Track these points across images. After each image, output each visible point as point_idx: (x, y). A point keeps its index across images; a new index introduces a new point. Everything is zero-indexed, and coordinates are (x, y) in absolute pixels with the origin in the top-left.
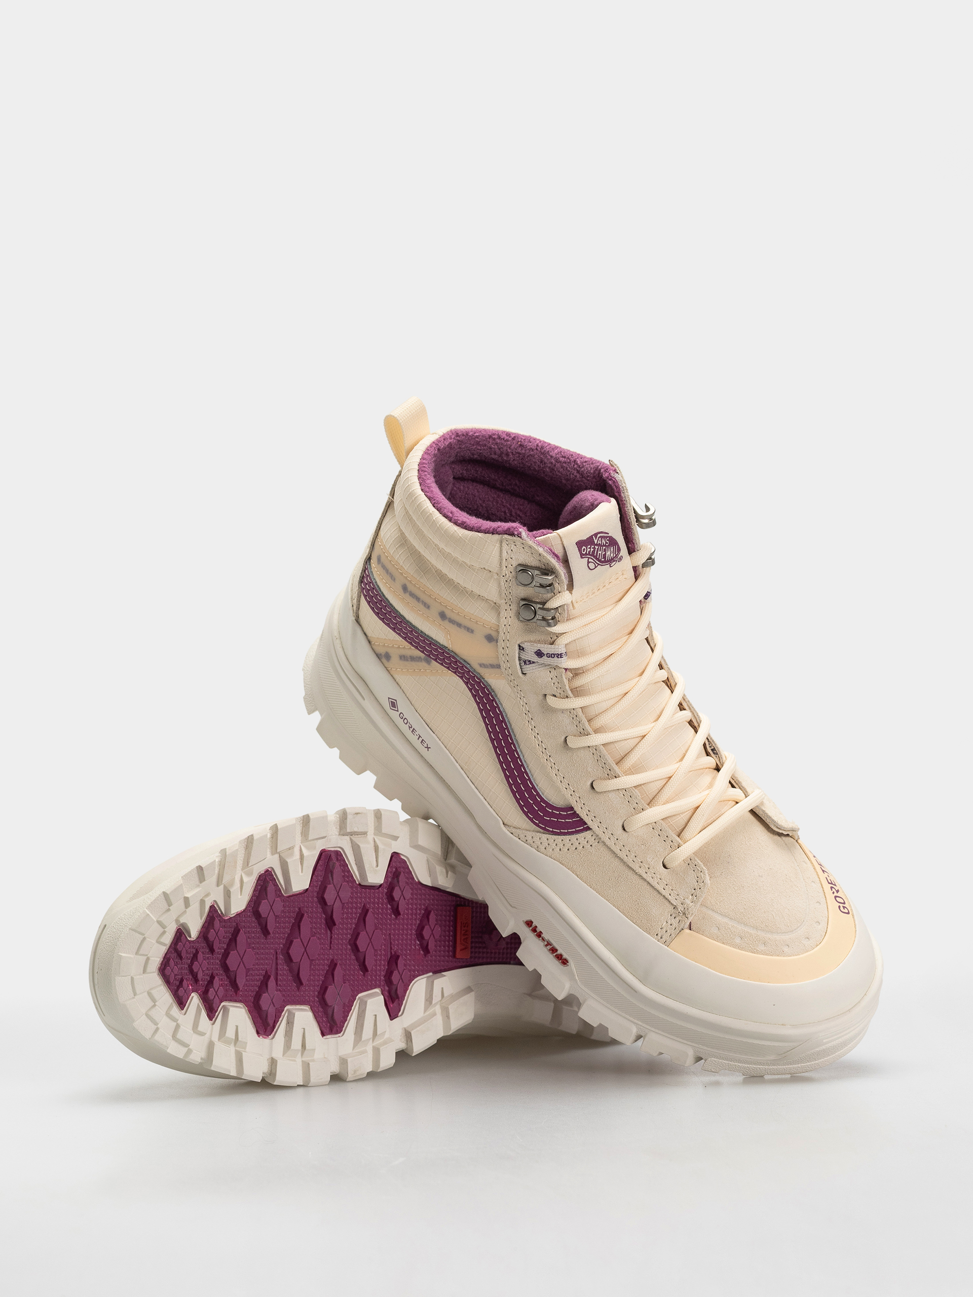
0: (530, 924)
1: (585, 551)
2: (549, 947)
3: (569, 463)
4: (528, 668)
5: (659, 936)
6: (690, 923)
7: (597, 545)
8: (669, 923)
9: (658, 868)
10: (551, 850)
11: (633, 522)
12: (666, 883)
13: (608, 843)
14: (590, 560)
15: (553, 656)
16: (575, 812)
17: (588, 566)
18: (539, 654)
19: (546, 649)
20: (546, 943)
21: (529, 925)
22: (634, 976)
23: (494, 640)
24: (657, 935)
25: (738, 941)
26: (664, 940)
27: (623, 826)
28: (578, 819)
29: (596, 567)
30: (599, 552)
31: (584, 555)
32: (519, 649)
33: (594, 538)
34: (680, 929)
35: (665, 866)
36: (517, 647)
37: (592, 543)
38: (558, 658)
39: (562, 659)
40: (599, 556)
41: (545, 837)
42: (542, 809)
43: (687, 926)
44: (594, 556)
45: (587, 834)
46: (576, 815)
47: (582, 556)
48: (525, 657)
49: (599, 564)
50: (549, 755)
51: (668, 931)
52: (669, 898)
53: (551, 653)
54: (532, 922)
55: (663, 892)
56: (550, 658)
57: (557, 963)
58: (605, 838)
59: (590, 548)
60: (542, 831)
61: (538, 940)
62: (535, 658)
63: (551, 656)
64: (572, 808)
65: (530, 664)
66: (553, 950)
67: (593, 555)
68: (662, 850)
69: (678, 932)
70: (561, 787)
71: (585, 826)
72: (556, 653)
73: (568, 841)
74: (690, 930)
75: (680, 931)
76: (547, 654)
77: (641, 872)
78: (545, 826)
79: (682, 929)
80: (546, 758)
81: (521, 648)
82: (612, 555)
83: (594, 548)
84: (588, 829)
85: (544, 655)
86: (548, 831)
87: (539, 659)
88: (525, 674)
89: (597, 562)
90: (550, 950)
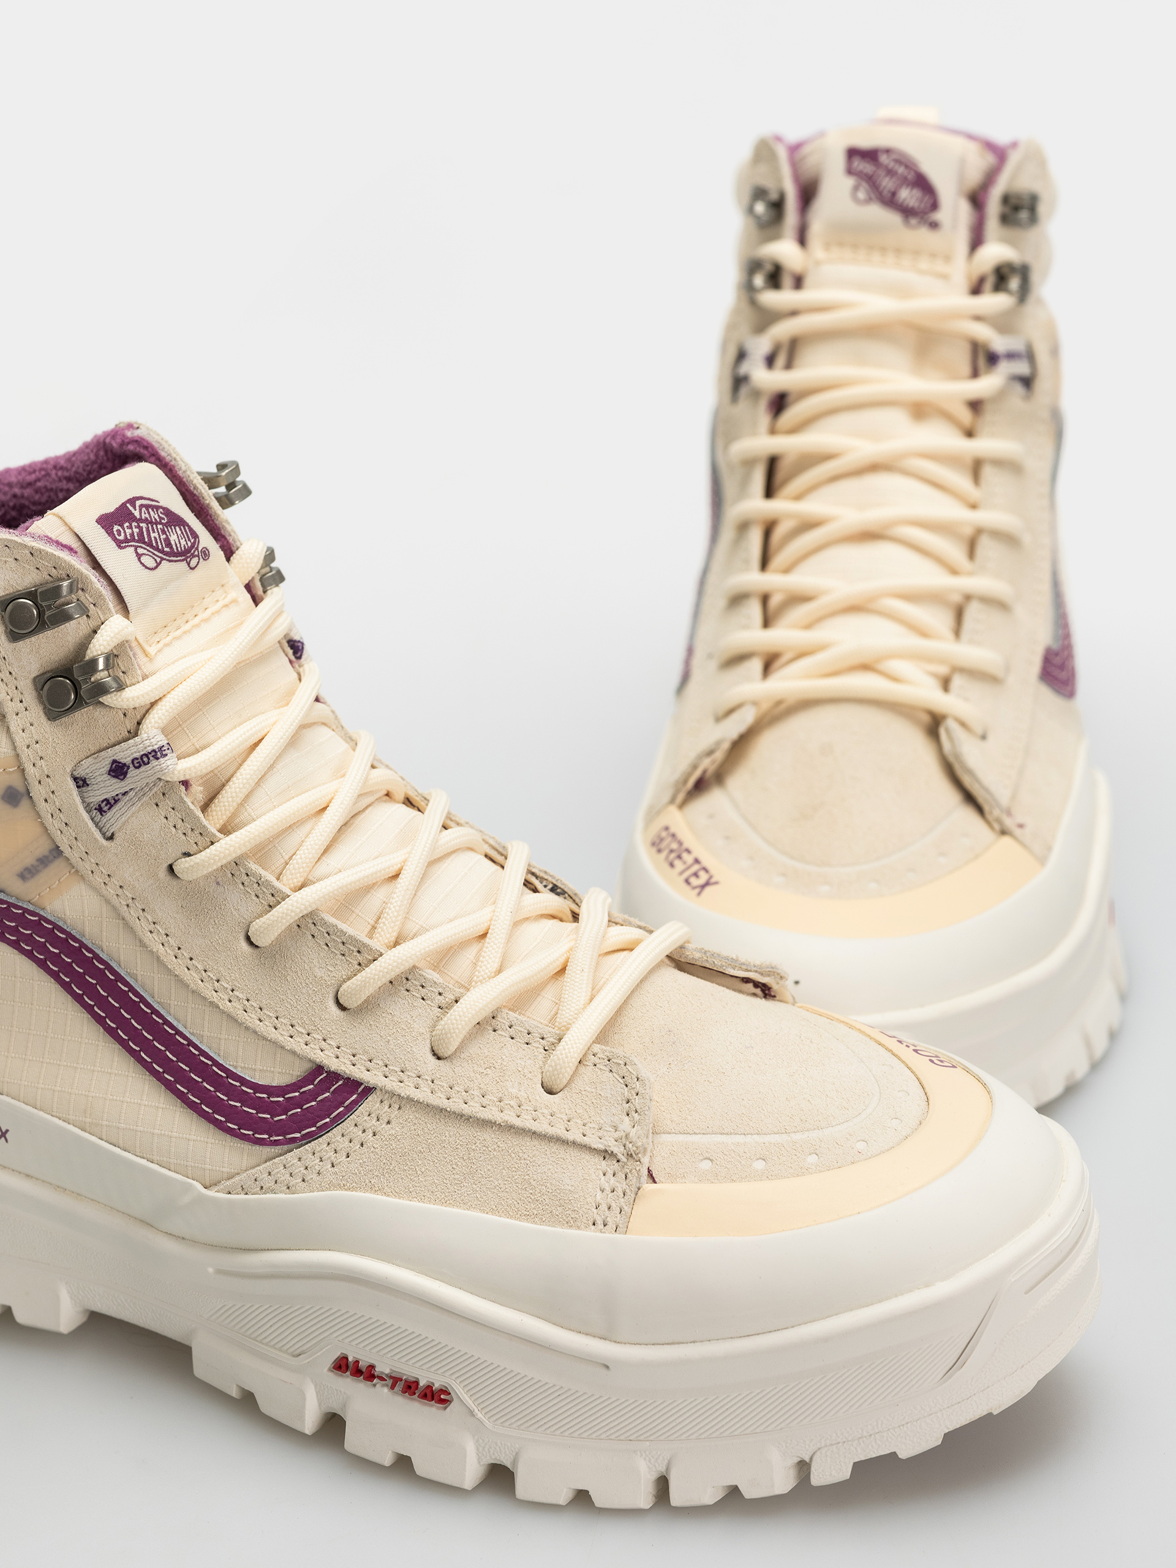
0: (343, 1364)
1: (123, 534)
2: (399, 1386)
3: (45, 476)
4: (114, 819)
5: (599, 1222)
6: (649, 1171)
7: (140, 520)
8: (608, 1189)
9: (538, 1098)
10: (315, 1176)
11: (203, 491)
12: (565, 1118)
13: (417, 1095)
14: (140, 551)
15: (145, 759)
16: (329, 1073)
17: (141, 563)
18: (118, 770)
19: (126, 753)
20: (390, 1382)
21: (344, 1368)
22: (587, 1334)
23: (22, 795)
24: (594, 1224)
25: (759, 1165)
26: (611, 1225)
27: (435, 1054)
28: (340, 1083)
29: (158, 564)
30: (152, 535)
31: (122, 542)
32: (78, 787)
33: (131, 508)
34: (634, 1189)
35: (550, 1092)
36: (71, 784)
37: (131, 518)
38: (158, 759)
39: (167, 758)
40: (157, 543)
41: (291, 1157)
42: (261, 1106)
43: (646, 1178)
44: (144, 543)
45: (371, 1103)
46: (334, 1076)
47: (120, 544)
48: (96, 796)
49: (162, 559)
50: (230, 988)
51: (614, 1205)
52: (586, 1140)
53: (137, 755)
54: (345, 1358)
55: (570, 1136)
56: (143, 768)
57: (429, 1411)
58: (407, 1090)
59: (130, 527)
60: (286, 1147)
61: (372, 1390)
62: (113, 787)
63: (141, 761)
64: (319, 1069)
65: (111, 806)
66: (409, 1387)
67: (141, 540)
68: (529, 1062)
69: (633, 1196)
70: (281, 1038)
71: (360, 1090)
72: (150, 749)
73: (339, 1138)
74: (656, 1183)
75: (636, 1194)
76: (133, 761)
77: (509, 1117)
78: (284, 1134)
79: (639, 1189)
80: (226, 997)
81: (81, 783)
82: (183, 542)
83: (141, 529)
84: (369, 1090)
85: (128, 767)
86: (294, 1140)
87: (123, 783)
88: (113, 834)
89: (156, 553)
90: (404, 1392)
